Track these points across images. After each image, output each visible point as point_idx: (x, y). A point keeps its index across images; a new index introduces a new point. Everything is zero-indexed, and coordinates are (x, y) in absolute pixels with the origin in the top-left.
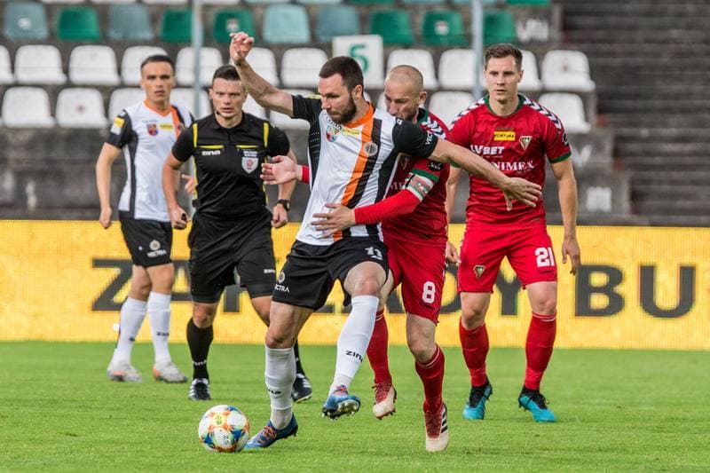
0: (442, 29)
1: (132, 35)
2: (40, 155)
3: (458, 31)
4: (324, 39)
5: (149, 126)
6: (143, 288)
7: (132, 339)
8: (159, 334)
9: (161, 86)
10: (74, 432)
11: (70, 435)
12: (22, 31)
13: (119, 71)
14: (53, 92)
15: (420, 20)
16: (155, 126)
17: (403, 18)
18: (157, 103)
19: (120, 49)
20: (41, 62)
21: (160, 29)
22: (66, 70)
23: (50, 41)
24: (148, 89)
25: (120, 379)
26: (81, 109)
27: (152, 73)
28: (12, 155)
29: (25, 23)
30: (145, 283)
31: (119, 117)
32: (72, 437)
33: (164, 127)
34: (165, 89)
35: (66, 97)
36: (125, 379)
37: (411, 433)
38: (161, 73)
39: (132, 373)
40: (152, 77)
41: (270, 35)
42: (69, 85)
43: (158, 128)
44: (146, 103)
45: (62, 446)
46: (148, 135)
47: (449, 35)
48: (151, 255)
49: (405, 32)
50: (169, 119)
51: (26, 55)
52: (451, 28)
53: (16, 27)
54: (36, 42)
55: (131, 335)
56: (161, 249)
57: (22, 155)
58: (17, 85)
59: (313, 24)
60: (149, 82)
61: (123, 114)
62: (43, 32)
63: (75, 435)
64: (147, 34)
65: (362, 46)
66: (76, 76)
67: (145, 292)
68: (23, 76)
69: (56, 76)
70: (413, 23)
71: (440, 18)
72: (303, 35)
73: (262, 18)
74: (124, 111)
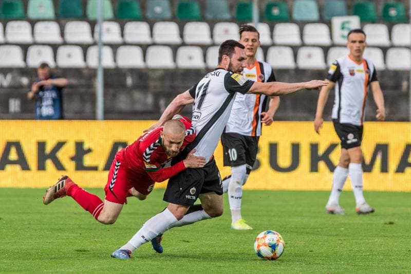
0: (393, 12)
1: (219, 16)
2: (167, 84)
3: (402, 14)
4: (327, 18)
5: (350, 71)
6: (346, 161)
7: (339, 190)
8: (356, 187)
9: (359, 47)
10: (187, 240)
11: (185, 241)
12: (156, 14)
13: (212, 36)
14: (175, 48)
15: (381, 7)
16: (353, 70)
17: (371, 7)
18: (355, 56)
19: (212, 24)
20: (168, 32)
21: (234, 13)
22: (182, 36)
23: (173, 19)
24: (351, 48)
25: (332, 212)
26: (190, 58)
27: (354, 39)
28: (152, 84)
29: (158, 10)
30: (346, 158)
31: (334, 64)
32: (186, 243)
33: (359, 71)
34: (361, 48)
35: (182, 52)
36: (335, 212)
37: (377, 239)
38: (359, 39)
39: (338, 209)
40: (354, 42)
41: (297, 16)
42: (184, 44)
43: (355, 72)
44: (349, 56)
45: (181, 247)
46: (349, 76)
47: (397, 16)
48: (349, 142)
49: (372, 15)
50: (362, 67)
51: (160, 27)
52: (398, 12)
53: (153, 12)
54: (164, 20)
55: (339, 188)
56: (354, 138)
57: (158, 84)
58: (154, 44)
59: (321, 10)
60: (352, 44)
61: (336, 63)
62: (168, 15)
63: (188, 242)
64: (227, 16)
65: (348, 22)
66: (188, 39)
67: (347, 163)
68: (158, 39)
69: (176, 39)
70: (377, 9)
71: (393, 6)
72: (315, 15)
73: (292, 6)
74: (337, 61)
